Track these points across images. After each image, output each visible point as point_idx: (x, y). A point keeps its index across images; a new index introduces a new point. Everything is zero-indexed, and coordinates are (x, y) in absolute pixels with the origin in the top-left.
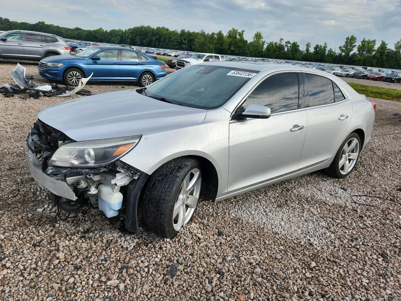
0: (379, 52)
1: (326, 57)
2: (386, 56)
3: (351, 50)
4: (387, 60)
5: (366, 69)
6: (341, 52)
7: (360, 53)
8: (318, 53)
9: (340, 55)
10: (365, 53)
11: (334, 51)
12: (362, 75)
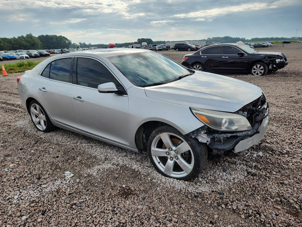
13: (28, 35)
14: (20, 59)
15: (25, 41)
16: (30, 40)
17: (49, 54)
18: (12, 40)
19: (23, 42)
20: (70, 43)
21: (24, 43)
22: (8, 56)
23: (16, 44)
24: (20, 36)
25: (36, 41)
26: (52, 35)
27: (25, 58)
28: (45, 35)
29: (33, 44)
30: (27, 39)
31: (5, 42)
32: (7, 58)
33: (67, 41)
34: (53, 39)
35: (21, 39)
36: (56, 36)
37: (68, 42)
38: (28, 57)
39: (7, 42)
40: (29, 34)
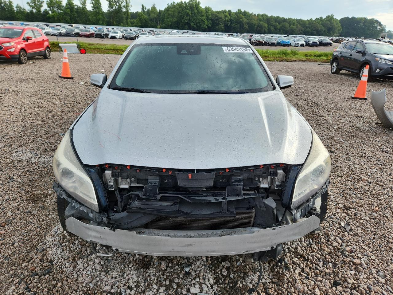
0: (69, 8)
1: (16, 14)
2: (76, 12)
3: (41, 6)
4: (78, 16)
5: (72, 26)
6: (31, 9)
7: (50, 9)
8: (5, 9)
9: (32, 12)
10: (55, 9)
11: (22, 7)
12: (75, 33)
13: (328, 17)
14: (294, 46)
15: (322, 24)
16: (329, 22)
17: (331, 44)
18: (307, 22)
19: (319, 25)
20: (383, 30)
21: (320, 27)
22: (283, 41)
23: (309, 28)
24: (318, 17)
25: (335, 24)
26: (360, 18)
27: (299, 45)
28: (350, 17)
29: (330, 28)
30: (325, 22)
31: (299, 25)
32: (282, 43)
33: (379, 27)
34: (360, 23)
35: (318, 21)
36: (365, 19)
37: (380, 29)
38: (304, 45)
39: (301, 25)
40: (331, 15)
